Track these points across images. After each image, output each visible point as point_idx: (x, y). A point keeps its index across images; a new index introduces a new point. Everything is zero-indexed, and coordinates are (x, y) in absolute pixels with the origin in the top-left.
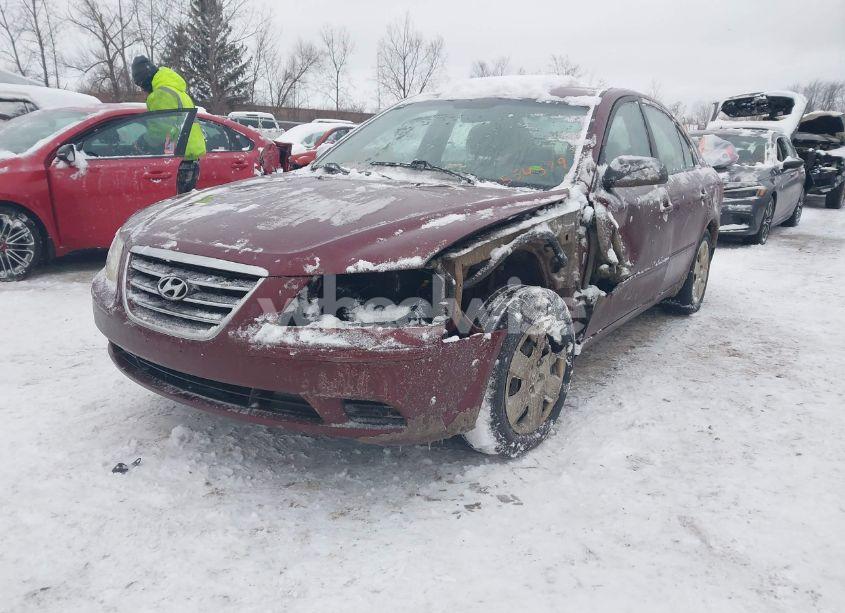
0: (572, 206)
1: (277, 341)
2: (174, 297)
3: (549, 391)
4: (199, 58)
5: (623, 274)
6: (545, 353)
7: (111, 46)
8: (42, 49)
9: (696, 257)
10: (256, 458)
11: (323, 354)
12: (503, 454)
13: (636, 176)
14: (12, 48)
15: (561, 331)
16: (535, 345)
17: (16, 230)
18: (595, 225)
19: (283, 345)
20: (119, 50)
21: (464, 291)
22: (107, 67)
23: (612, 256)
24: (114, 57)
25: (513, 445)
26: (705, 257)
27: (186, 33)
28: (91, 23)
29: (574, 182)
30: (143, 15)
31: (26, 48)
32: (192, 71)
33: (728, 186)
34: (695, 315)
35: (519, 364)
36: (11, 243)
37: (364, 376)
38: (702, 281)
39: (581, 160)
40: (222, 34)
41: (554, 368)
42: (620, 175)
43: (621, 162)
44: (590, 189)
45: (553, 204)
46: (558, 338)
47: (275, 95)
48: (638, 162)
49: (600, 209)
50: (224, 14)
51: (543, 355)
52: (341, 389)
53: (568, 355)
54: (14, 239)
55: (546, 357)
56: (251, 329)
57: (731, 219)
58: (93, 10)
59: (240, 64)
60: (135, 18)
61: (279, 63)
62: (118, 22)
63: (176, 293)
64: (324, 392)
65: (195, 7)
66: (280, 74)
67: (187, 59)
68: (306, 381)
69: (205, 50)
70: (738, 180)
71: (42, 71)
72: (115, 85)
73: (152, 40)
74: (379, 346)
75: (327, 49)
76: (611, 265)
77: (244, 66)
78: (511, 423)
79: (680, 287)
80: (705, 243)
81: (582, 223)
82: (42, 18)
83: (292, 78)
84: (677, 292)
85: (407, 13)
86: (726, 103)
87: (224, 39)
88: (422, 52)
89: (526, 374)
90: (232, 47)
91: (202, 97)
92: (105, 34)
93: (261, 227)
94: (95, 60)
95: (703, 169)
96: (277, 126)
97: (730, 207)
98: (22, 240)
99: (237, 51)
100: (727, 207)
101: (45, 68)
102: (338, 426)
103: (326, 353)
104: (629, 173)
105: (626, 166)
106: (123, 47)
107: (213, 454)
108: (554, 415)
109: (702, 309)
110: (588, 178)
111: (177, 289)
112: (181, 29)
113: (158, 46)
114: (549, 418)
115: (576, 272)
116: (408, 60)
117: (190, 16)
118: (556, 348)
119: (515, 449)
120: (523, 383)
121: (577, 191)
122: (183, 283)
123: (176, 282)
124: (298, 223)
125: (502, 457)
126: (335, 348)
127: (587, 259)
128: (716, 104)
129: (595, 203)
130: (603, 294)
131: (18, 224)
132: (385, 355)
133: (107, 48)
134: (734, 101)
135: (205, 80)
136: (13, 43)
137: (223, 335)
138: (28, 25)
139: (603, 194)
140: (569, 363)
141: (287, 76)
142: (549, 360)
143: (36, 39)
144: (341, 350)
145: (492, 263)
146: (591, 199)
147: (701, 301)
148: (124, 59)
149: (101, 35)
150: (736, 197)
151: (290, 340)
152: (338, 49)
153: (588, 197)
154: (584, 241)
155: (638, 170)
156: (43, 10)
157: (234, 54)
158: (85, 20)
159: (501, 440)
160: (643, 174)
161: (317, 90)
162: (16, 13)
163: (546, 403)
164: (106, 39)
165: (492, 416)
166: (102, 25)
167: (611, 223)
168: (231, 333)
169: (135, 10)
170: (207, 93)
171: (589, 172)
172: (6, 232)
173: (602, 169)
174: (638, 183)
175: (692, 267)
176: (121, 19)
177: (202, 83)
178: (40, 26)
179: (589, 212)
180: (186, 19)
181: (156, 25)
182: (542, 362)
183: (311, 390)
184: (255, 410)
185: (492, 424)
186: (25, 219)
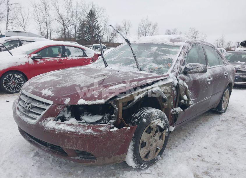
0: (170, 81)
1: (52, 127)
2: (27, 109)
3: (158, 145)
4: (88, 29)
5: (190, 104)
6: (156, 132)
7: (65, 26)
8: (47, 27)
9: (223, 95)
10: (56, 161)
11: (66, 133)
12: (139, 168)
13: (195, 70)
14: (40, 27)
15: (163, 124)
16: (152, 130)
17: (19, 78)
18: (179, 87)
19: (54, 129)
20: (67, 27)
21: (123, 111)
22: (64, 32)
23: (185, 97)
24: (66, 29)
25: (143, 165)
26: (227, 95)
27: (85, 22)
28: (60, 20)
29: (172, 72)
30: (74, 18)
31: (43, 27)
32: (86, 33)
33: (241, 69)
34: (223, 114)
35: (145, 137)
36: (17, 82)
37: (80, 142)
38: (227, 103)
39: (175, 64)
40: (95, 23)
41: (161, 138)
42: (190, 70)
43: (190, 65)
44: (177, 74)
45: (162, 80)
46: (162, 127)
47: (108, 39)
48: (196, 65)
49: (181, 81)
50: (96, 17)
51: (156, 133)
52: (72, 146)
53: (167, 132)
54: (17, 81)
55: (157, 134)
56: (46, 122)
57: (241, 80)
58: (61, 17)
59: (99, 31)
60: (72, 19)
61: (110, 30)
62: (67, 20)
63: (28, 107)
64: (67, 146)
65: (89, 15)
66: (110, 33)
67: (85, 29)
68: (61, 142)
69: (90, 27)
70: (244, 67)
71: (47, 33)
72: (65, 37)
73: (76, 24)
74: (85, 132)
75: (124, 26)
76: (185, 100)
77: (101, 31)
78: (142, 158)
79: (217, 105)
80: (227, 90)
81: (174, 86)
82: (48, 19)
83: (113, 35)
84: (216, 106)
85: (147, 16)
86: (242, 42)
87: (95, 24)
88: (151, 27)
89: (148, 139)
90: (98, 26)
91: (88, 40)
92: (64, 23)
93: (57, 86)
94: (60, 30)
95: (227, 65)
96: (106, 48)
97: (241, 76)
98: (20, 81)
99: (99, 27)
100: (240, 76)
101: (47, 32)
102: (73, 158)
103: (67, 133)
104: (192, 69)
105: (191, 67)
106: (68, 26)
107: (43, 159)
108: (161, 153)
109: (226, 112)
110: (177, 71)
111: (28, 106)
112: (84, 22)
113: (77, 26)
114: (159, 155)
115: (172, 103)
116: (147, 29)
117: (87, 18)
118: (161, 130)
119: (143, 167)
120: (147, 143)
121: (172, 75)
122: (30, 104)
123: (28, 104)
124: (69, 85)
125: (139, 169)
126: (70, 132)
127: (177, 98)
128: (239, 43)
129: (179, 79)
130: (182, 110)
131: (19, 77)
132: (86, 136)
133: (64, 27)
134: (245, 42)
135: (90, 35)
136: (40, 25)
137: (38, 123)
138: (44, 21)
139: (183, 75)
140: (167, 135)
141: (112, 34)
142: (158, 135)
143: (46, 24)
144: (72, 132)
145: (135, 101)
146: (178, 78)
147: (226, 109)
148: (68, 30)
149: (63, 23)
150: (243, 73)
151: (56, 127)
152: (127, 27)
153: (177, 78)
154: (175, 92)
155: (195, 68)
156: (48, 17)
157: (98, 28)
158: (59, 19)
159: (137, 164)
160: (197, 69)
161: (120, 38)
162: (42, 18)
163: (157, 149)
164: (64, 25)
165: (133, 156)
166: (63, 21)
167: (185, 86)
168: (40, 123)
169: (72, 16)
170: (90, 39)
171: (178, 69)
172: (15, 79)
173: (183, 68)
174: (196, 72)
175: (222, 98)
176: (68, 19)
177: (89, 36)
178: (47, 21)
179: (176, 82)
180: (85, 19)
181: (77, 20)
182: (155, 135)
183: (62, 145)
184: (49, 149)
185: (133, 158)
186: (21, 75)
